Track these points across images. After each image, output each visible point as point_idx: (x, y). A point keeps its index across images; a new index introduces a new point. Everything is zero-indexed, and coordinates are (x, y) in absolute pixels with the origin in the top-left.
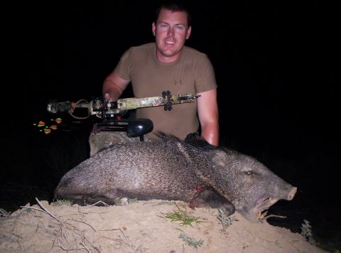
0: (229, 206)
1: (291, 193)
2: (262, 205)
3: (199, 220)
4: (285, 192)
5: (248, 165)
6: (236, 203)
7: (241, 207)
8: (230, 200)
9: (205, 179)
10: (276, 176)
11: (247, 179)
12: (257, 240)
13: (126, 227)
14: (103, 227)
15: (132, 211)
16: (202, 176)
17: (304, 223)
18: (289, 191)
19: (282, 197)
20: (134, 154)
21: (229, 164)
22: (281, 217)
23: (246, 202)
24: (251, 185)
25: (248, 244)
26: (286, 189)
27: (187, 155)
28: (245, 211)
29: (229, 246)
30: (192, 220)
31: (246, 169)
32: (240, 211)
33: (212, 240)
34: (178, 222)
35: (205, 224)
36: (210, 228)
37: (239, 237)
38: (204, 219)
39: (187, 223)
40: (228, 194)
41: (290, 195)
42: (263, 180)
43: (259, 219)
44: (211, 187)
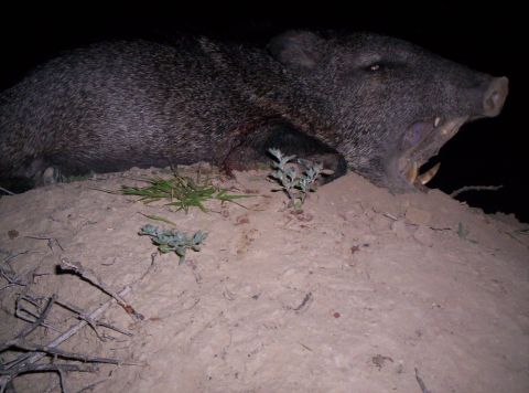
3: (230, 194)
6: (349, 150)
7: (364, 161)
8: (330, 144)
9: (262, 101)
16: (253, 97)
18: (486, 88)
19: (468, 109)
22: (490, 188)
23: (377, 146)
25: (368, 238)
26: (477, 85)
29: (306, 248)
31: (366, 58)
32: (362, 171)
33: (256, 236)
34: (163, 201)
35: (246, 202)
36: (257, 209)
37: (344, 224)
38: (248, 192)
39: (188, 204)
40: (326, 129)
41: (491, 100)
42: (412, 78)
43: (415, 184)
44: (275, 116)
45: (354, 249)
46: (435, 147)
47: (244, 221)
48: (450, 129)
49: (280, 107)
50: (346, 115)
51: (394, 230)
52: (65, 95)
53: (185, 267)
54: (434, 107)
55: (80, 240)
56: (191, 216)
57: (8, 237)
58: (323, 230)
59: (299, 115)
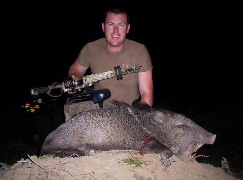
0: (168, 151)
1: (212, 139)
2: (192, 149)
3: (147, 163)
4: (208, 139)
5: (179, 120)
6: (173, 148)
7: (176, 152)
8: (168, 147)
9: (149, 132)
10: (200, 127)
11: (180, 131)
12: (190, 175)
13: (94, 171)
14: (78, 172)
15: (98, 160)
16: (147, 131)
17: (223, 160)
18: (211, 138)
19: (206, 142)
20: (97, 118)
21: (166, 121)
22: (206, 156)
23: (180, 148)
24: (183, 135)
26: (208, 136)
27: (135, 116)
28: (180, 154)
30: (142, 163)
31: (179, 123)
32: (176, 154)
33: (157, 177)
34: (132, 165)
35: (152, 166)
36: (155, 168)
37: (177, 173)
39: (138, 166)
40: (167, 143)
41: (212, 141)
42: (191, 131)
44: (154, 138)
46: (196, 150)
47: (153, 172)
49: (155, 135)
50: (173, 139)
56: (139, 169)
58: (172, 175)
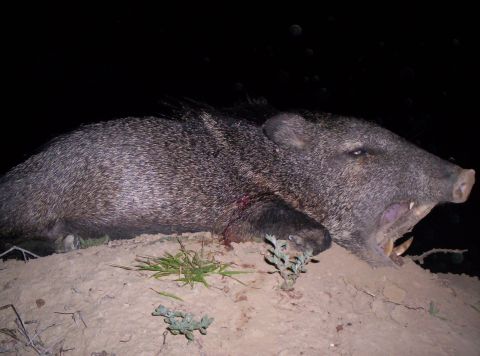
0: (314, 233)
1: (461, 185)
4: (443, 184)
6: (333, 225)
7: (346, 234)
8: (317, 219)
9: (256, 177)
11: (355, 168)
16: (250, 173)
18: (455, 181)
19: (439, 196)
22: (456, 251)
23: (358, 221)
25: (351, 317)
26: (447, 176)
27: (218, 134)
28: (357, 243)
29: (297, 328)
31: (349, 145)
32: (344, 243)
33: (253, 314)
35: (244, 278)
36: (253, 286)
37: (330, 302)
38: (246, 266)
41: (459, 190)
42: (391, 165)
43: (391, 257)
44: (269, 193)
45: (339, 328)
46: (410, 224)
47: (243, 298)
48: (422, 211)
49: (273, 185)
50: (331, 194)
51: (374, 310)
52: (86, 168)
53: (193, 347)
54: (410, 193)
55: (101, 315)
56: (196, 291)
57: (35, 305)
58: (312, 308)
59: (290, 192)
